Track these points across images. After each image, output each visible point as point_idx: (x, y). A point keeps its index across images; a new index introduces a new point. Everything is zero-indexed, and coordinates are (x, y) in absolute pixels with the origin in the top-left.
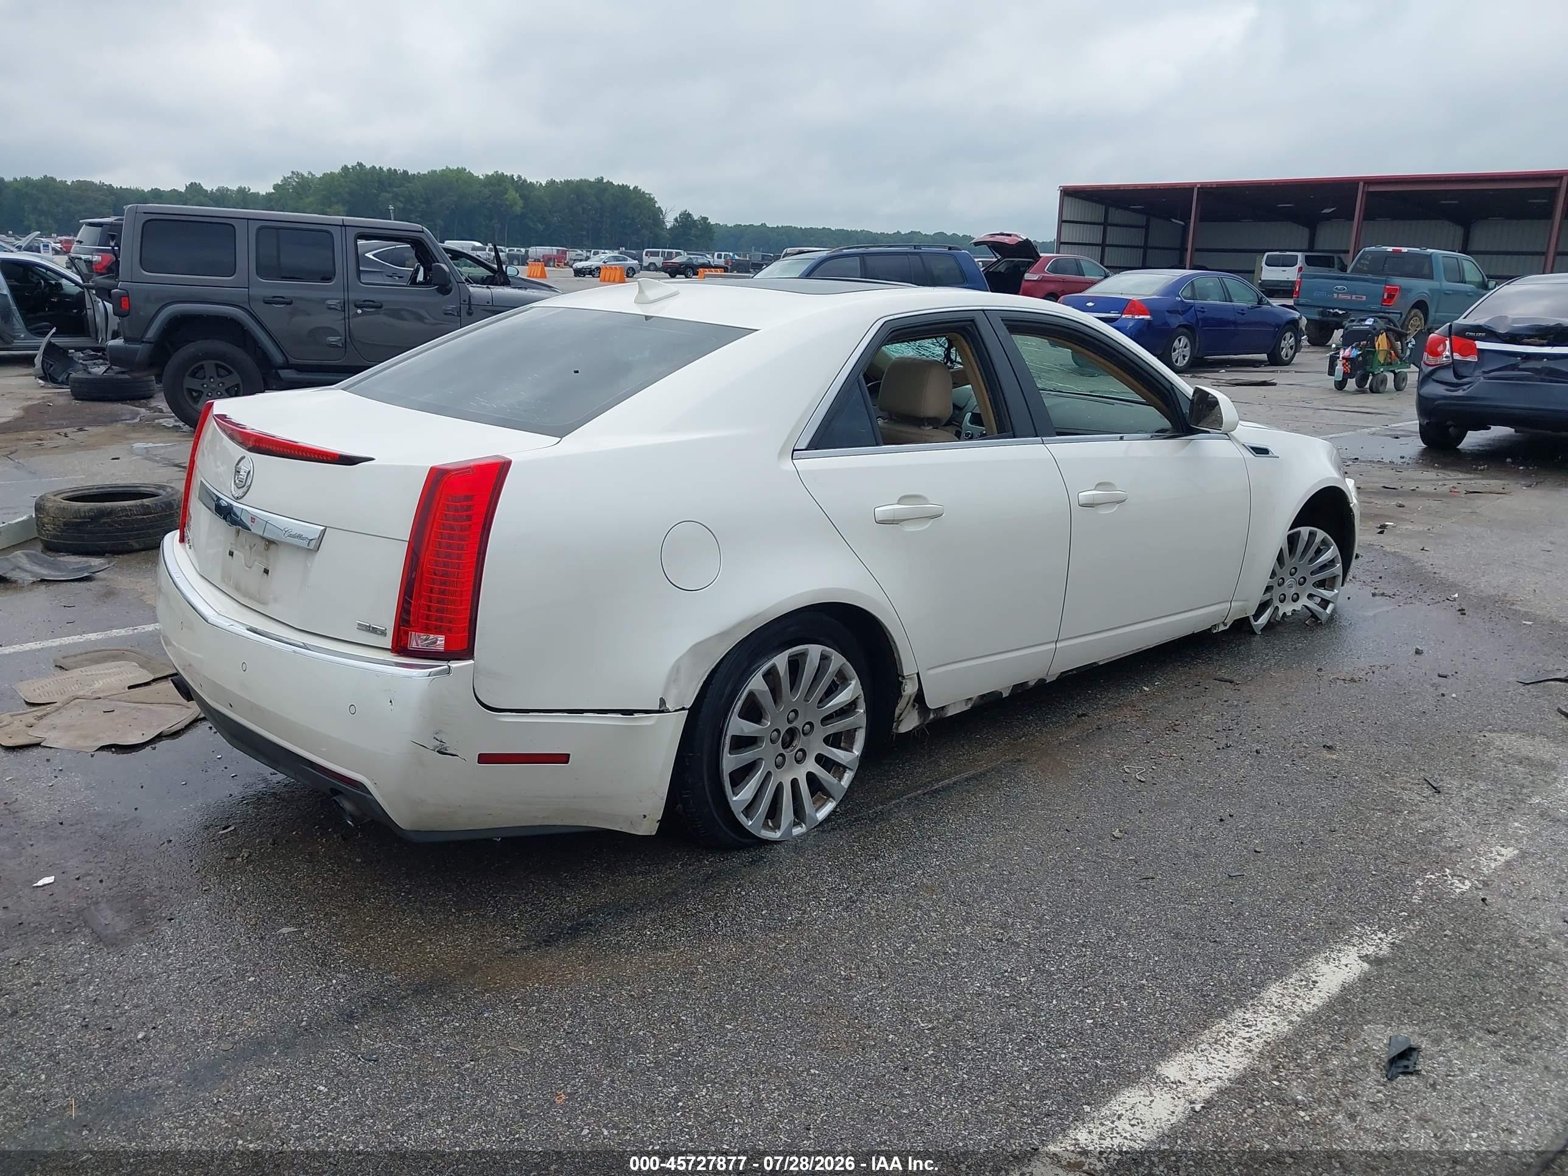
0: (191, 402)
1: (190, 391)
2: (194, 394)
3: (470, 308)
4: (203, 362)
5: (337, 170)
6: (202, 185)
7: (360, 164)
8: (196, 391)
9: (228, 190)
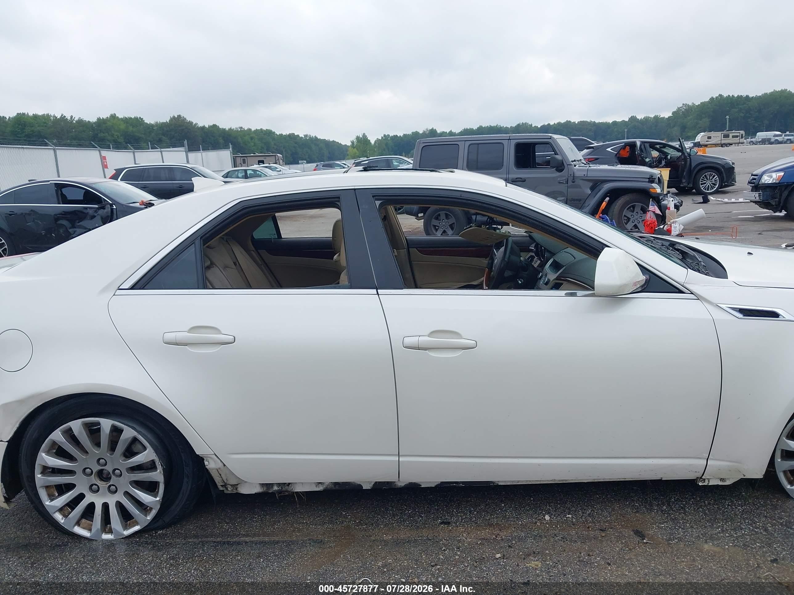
0: (434, 232)
1: (435, 226)
2: (437, 228)
3: (574, 179)
4: (439, 213)
5: (707, 99)
6: (637, 116)
7: (720, 95)
8: (437, 226)
9: (649, 117)
